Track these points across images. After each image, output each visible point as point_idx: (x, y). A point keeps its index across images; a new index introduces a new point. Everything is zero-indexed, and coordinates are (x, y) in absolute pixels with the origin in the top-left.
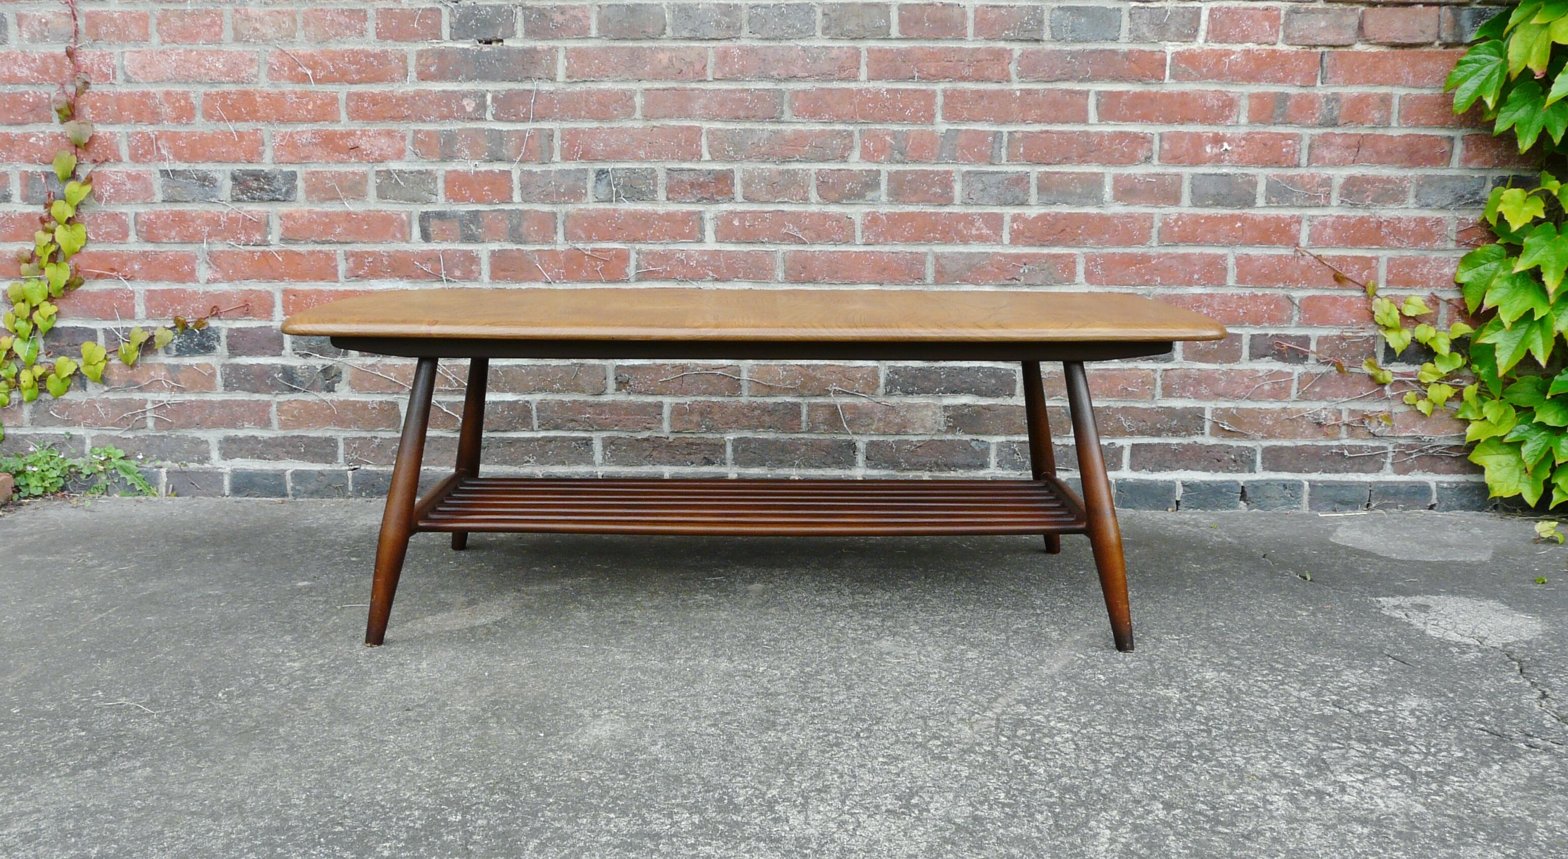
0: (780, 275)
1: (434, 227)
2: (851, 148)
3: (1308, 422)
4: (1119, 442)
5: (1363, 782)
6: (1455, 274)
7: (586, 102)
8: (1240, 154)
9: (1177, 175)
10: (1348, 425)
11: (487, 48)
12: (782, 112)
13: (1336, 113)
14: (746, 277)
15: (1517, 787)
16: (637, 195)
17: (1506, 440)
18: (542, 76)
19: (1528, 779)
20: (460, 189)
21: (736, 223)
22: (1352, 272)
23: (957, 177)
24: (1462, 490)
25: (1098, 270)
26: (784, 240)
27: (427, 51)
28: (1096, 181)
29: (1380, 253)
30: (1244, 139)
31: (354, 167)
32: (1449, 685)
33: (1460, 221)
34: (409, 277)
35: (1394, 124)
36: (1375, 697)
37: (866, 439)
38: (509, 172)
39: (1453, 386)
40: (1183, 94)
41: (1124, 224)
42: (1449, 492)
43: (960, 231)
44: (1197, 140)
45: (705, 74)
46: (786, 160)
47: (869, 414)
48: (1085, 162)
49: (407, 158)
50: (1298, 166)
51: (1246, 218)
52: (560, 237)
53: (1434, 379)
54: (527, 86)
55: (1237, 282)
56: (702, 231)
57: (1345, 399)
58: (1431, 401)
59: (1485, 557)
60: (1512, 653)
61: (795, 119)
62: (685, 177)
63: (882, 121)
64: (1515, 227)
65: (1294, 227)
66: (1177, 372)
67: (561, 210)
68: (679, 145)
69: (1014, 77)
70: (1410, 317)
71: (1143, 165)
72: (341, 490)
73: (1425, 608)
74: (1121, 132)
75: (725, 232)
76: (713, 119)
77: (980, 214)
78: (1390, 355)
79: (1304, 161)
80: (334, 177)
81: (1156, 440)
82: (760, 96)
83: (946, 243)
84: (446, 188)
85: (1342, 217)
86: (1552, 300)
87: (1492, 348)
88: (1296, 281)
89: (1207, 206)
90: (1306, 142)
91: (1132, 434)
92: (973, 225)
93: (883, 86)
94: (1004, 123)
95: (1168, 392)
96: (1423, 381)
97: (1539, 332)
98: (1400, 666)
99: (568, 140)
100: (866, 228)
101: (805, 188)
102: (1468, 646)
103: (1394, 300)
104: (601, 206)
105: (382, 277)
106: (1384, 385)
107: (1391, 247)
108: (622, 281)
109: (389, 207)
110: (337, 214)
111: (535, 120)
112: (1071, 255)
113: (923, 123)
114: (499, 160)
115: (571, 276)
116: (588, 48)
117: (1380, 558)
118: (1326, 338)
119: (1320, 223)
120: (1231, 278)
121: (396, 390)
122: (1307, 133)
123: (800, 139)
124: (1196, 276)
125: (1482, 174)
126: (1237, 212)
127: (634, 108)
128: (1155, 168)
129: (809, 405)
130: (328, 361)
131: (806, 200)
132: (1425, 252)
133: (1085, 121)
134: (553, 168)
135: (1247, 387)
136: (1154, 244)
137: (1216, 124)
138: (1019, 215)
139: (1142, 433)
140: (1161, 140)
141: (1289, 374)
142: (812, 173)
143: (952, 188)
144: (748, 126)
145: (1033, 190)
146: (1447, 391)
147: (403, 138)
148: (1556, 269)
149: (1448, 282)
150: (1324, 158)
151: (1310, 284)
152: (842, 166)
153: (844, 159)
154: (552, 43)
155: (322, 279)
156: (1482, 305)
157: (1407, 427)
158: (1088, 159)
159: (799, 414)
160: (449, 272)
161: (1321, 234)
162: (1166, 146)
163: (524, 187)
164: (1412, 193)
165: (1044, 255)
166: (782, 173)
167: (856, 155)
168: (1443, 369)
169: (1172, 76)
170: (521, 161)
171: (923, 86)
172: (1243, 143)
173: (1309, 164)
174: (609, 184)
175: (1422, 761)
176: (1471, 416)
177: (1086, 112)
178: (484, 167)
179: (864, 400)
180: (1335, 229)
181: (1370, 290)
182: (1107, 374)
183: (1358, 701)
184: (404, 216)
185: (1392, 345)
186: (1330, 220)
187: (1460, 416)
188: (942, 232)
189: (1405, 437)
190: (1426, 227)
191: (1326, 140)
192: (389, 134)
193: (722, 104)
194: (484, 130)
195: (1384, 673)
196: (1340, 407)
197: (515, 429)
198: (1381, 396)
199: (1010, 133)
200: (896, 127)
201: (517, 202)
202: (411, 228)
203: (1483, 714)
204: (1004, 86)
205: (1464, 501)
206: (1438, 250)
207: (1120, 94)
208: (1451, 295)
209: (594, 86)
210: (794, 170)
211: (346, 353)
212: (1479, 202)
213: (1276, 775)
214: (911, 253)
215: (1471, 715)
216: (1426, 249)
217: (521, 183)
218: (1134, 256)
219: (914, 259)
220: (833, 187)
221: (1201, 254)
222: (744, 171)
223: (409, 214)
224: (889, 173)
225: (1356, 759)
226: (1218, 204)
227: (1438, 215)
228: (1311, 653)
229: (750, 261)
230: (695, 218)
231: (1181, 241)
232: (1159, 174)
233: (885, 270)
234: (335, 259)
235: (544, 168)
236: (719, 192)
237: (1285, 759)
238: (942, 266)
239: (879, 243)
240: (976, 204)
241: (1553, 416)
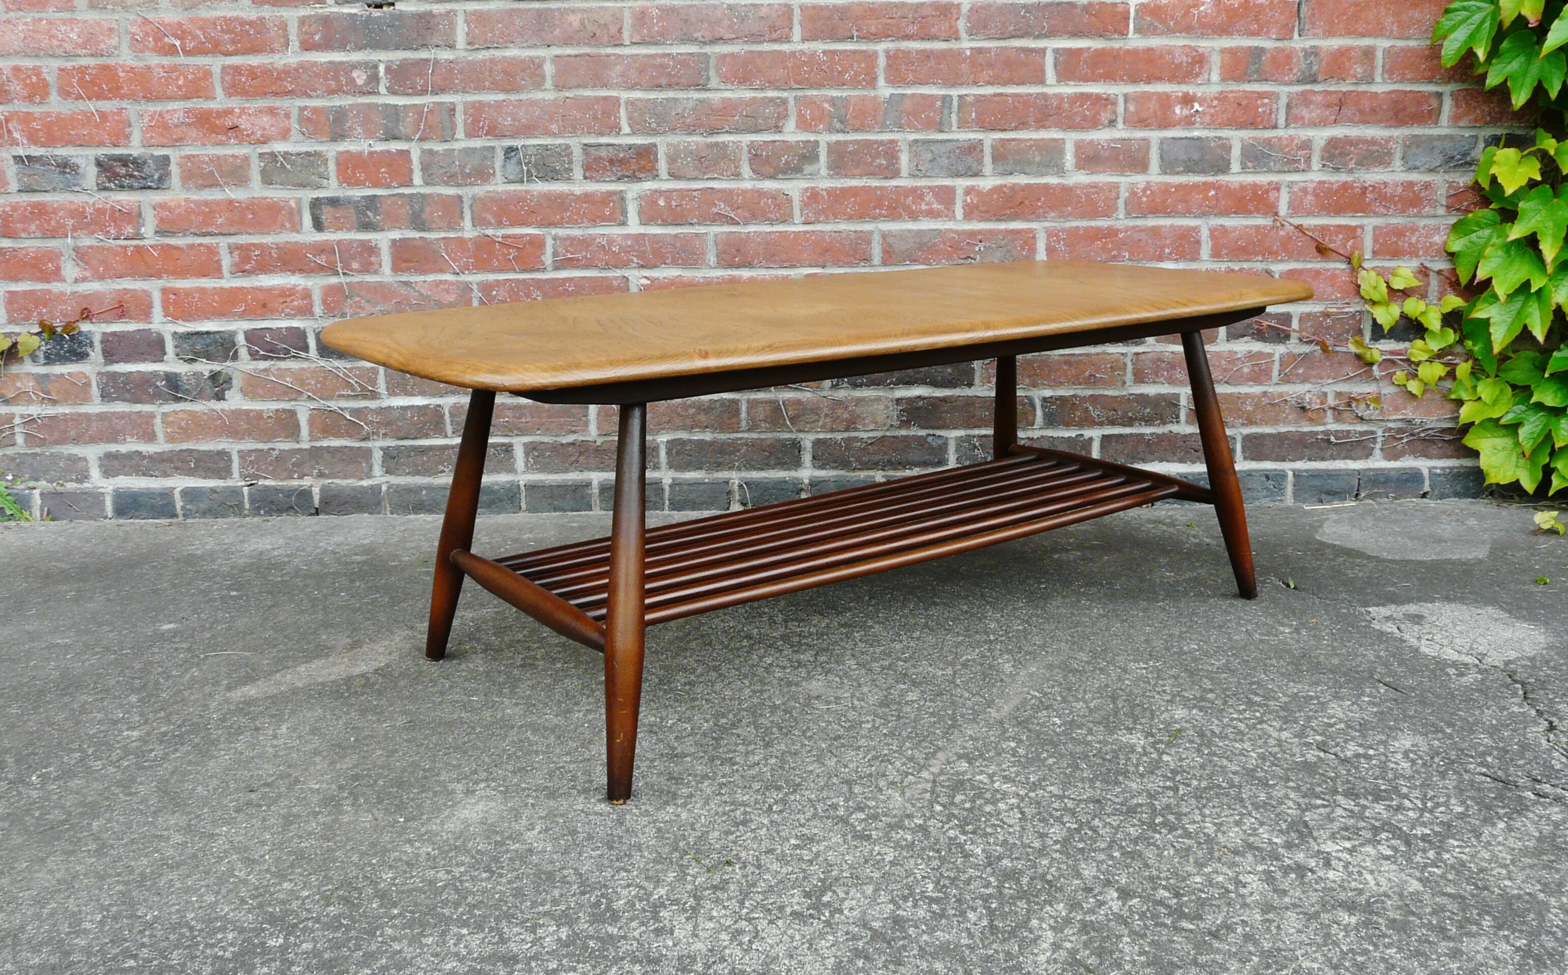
0: (712, 259)
1: (327, 214)
2: (786, 116)
3: (1292, 407)
4: (1088, 433)
5: (1351, 851)
6: (1445, 243)
7: (490, 71)
8: (1212, 115)
9: (1144, 139)
10: (1334, 409)
11: (376, 13)
12: (708, 79)
13: (1315, 68)
14: (675, 263)
15: (1525, 852)
16: (551, 174)
17: (1502, 422)
18: (439, 43)
19: (1539, 840)
20: (354, 172)
21: (662, 203)
22: (1335, 243)
23: (904, 147)
24: (1456, 476)
25: (1061, 246)
26: (715, 221)
27: (309, 17)
28: (1056, 148)
29: (1365, 221)
30: (1216, 98)
31: (234, 150)
32: (1446, 717)
33: (1451, 185)
34: (301, 271)
35: (1378, 79)
36: (1364, 736)
37: (812, 437)
38: (407, 152)
39: (1445, 364)
40: (1150, 50)
41: (1088, 196)
42: (1442, 479)
43: (909, 207)
44: (1165, 101)
45: (621, 38)
46: (714, 131)
47: (815, 410)
48: (1044, 127)
49: (293, 139)
50: (1275, 127)
51: (1221, 186)
52: (467, 222)
53: (1425, 357)
54: (423, 54)
55: (1212, 256)
56: (624, 212)
57: (1330, 381)
58: (1421, 380)
59: (1481, 553)
60: (1515, 672)
61: (722, 86)
62: (603, 153)
63: (819, 86)
64: (1509, 191)
65: (1272, 195)
66: (1149, 356)
67: (468, 192)
68: (595, 118)
69: (963, 34)
70: (1399, 291)
71: (1107, 130)
72: (238, 509)
73: (1417, 619)
74: (1082, 94)
75: (649, 214)
76: (632, 88)
77: (929, 187)
78: (1378, 332)
79: (1282, 121)
80: (212, 161)
81: (1127, 431)
82: (684, 61)
83: (893, 220)
84: (338, 171)
85: (1323, 182)
86: (1550, 269)
87: (1486, 323)
88: (1276, 254)
89: (1178, 173)
90: (1283, 101)
91: (1101, 424)
92: (922, 199)
93: (819, 47)
94: (954, 85)
95: (1140, 377)
96: (1413, 359)
97: (1536, 305)
98: (1392, 694)
99: (471, 115)
100: (805, 205)
101: (736, 162)
102: (1466, 665)
103: (1381, 272)
104: (512, 187)
105: (271, 272)
106: (1371, 364)
107: (1377, 215)
108: (538, 270)
109: (275, 194)
110: (218, 203)
111: (435, 93)
112: (1031, 231)
113: (864, 88)
114: (396, 138)
115: (481, 265)
116: (489, 10)
117: (1369, 558)
118: (1309, 315)
119: (1300, 190)
120: (1205, 251)
121: (294, 396)
122: (1285, 91)
123: (729, 108)
124: (1167, 251)
125: (1473, 133)
126: (1210, 179)
127: (543, 77)
128: (1120, 132)
129: (748, 401)
130: (216, 367)
131: (737, 176)
132: (1413, 219)
133: (1042, 82)
134: (457, 146)
135: (1225, 370)
136: (1121, 216)
137: (1186, 83)
138: (973, 187)
139: (1112, 423)
140: (1126, 101)
141: (1270, 355)
142: (744, 145)
143: (898, 159)
144: (671, 94)
145: (988, 159)
146: (1438, 370)
147: (287, 116)
148: (1554, 236)
149: (1438, 251)
150: (1303, 118)
151: (1291, 257)
152: (777, 137)
153: (778, 129)
154: (449, 6)
155: (205, 276)
156: (1474, 276)
157: (1397, 409)
158: (1047, 124)
159: (737, 412)
160: (346, 266)
161: (1301, 202)
162: (1132, 108)
163: (425, 168)
164: (1398, 155)
165: (1001, 231)
166: (710, 146)
167: (791, 124)
168: (1435, 346)
169: (1138, 30)
170: (421, 139)
171: (863, 47)
172: (1215, 103)
173: (1287, 126)
174: (519, 163)
175: (1417, 819)
176: (1464, 396)
177: (1043, 71)
178: (380, 147)
179: (808, 395)
180: (1317, 196)
181: (1355, 261)
182: (1073, 359)
183: (1346, 741)
184: (293, 204)
185: (1379, 321)
186: (1311, 186)
187: (1453, 397)
188: (889, 208)
189: (1395, 421)
190: (1414, 192)
191: (1305, 99)
192: (272, 111)
193: (642, 71)
194: (377, 105)
195: (1374, 704)
196: (1324, 389)
197: (427, 436)
198: (1368, 376)
199: (960, 97)
200: (834, 93)
201: (418, 186)
202: (301, 216)
203: (1483, 754)
204: (953, 45)
205: (1459, 488)
206: (1428, 217)
207: (1080, 51)
208: (1443, 265)
209: (498, 54)
210: (723, 143)
211: (235, 357)
212: (1470, 164)
213: (1250, 846)
214: (855, 232)
215: (1472, 757)
216: (1415, 216)
217: (421, 164)
218: (1099, 229)
219: (859, 238)
220: (767, 161)
221: (1172, 226)
222: (668, 145)
223: (299, 201)
224: (828, 144)
225: (1343, 820)
226: (1189, 171)
227: (1428, 178)
228: (1293, 681)
229: (678, 245)
230: (615, 198)
231: (1151, 212)
232: (1124, 139)
233: (827, 251)
234: (218, 253)
235: (446, 146)
236: (642, 169)
237: (1262, 824)
238: (890, 245)
239: (819, 222)
240: (925, 176)
241: (1552, 395)
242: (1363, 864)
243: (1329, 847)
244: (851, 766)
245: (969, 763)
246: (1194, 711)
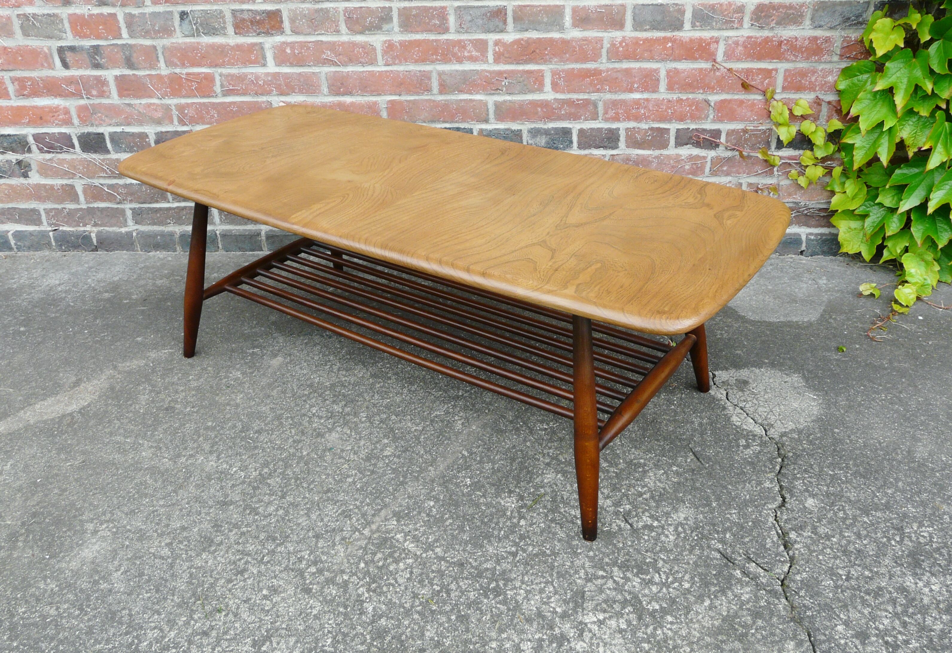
0: (325, 90)
1: (69, 57)
6: (836, 82)
9: (622, 6)
14: (301, 92)
16: (212, 31)
17: (856, 212)
20: (81, 29)
21: (288, 51)
22: (756, 81)
23: (451, 11)
24: (824, 241)
25: (561, 82)
26: (325, 63)
28: (557, 13)
29: (779, 65)
32: (719, 490)
33: (845, 39)
34: (61, 96)
36: (658, 507)
38: (115, 15)
39: (825, 168)
41: (581, 47)
42: (815, 242)
43: (456, 54)
49: (37, 5)
51: (675, 40)
52: (162, 64)
53: (812, 162)
55: (668, 89)
56: (264, 58)
57: (745, 176)
58: (807, 177)
59: (815, 315)
60: (783, 446)
62: (246, 16)
65: (713, 46)
66: (621, 157)
67: (160, 43)
70: (798, 116)
72: (47, 245)
73: (743, 385)
75: (281, 59)
77: (470, 40)
78: (780, 145)
83: (446, 63)
84: (71, 27)
85: (751, 37)
88: (713, 88)
89: (645, 30)
92: (465, 49)
96: (803, 164)
97: (886, 139)
98: (694, 463)
100: (385, 52)
101: (336, 22)
102: (755, 436)
103: (787, 102)
104: (187, 40)
105: (41, 96)
106: (773, 166)
107: (787, 60)
108: (212, 96)
109: (34, 43)
112: (540, 71)
114: (106, 5)
115: (175, 93)
118: (733, 131)
119: (733, 43)
120: (663, 86)
121: (71, 176)
124: (636, 86)
126: (669, 34)
130: (19, 157)
131: (338, 32)
132: (814, 64)
134: (147, 10)
135: (673, 167)
136: (604, 61)
138: (500, 40)
141: (705, 158)
142: (340, 10)
143: (447, 20)
149: (829, 88)
151: (723, 91)
152: (363, 4)
156: (850, 110)
157: (790, 195)
160: (88, 93)
161: (734, 51)
163: (128, 26)
164: (809, 16)
165: (519, 71)
166: (318, 11)
168: (820, 154)
170: (123, 5)
174: (190, 21)
176: (836, 189)
178: (96, 11)
180: (745, 47)
181: (769, 95)
183: (643, 512)
184: (46, 49)
185: (781, 138)
186: (741, 40)
187: (829, 189)
188: (442, 55)
190: (817, 44)
196: (740, 181)
197: (157, 201)
198: (771, 174)
201: (126, 39)
202: (53, 59)
203: (727, 530)
205: (825, 248)
206: (825, 62)
208: (832, 97)
210: (326, 9)
211: (29, 151)
212: (861, 23)
213: (540, 614)
214: (420, 71)
215: (718, 532)
216: (816, 62)
217: (126, 23)
218: (588, 70)
219: (423, 76)
220: (357, 21)
221: (640, 69)
222: (290, 10)
223: (50, 48)
224: (399, 9)
225: (608, 592)
226: (654, 29)
227: (828, 34)
228: (636, 448)
229: (302, 80)
230: (257, 48)
231: (626, 58)
232: (607, 6)
233: (402, 84)
234: (4, 83)
235: (140, 11)
236: (273, 27)
237: (556, 593)
238: (444, 81)
239: (395, 64)
240: (467, 32)
241: (890, 199)
242: (603, 637)
243: (589, 618)
244: (325, 520)
245: (398, 521)
246: (559, 476)
